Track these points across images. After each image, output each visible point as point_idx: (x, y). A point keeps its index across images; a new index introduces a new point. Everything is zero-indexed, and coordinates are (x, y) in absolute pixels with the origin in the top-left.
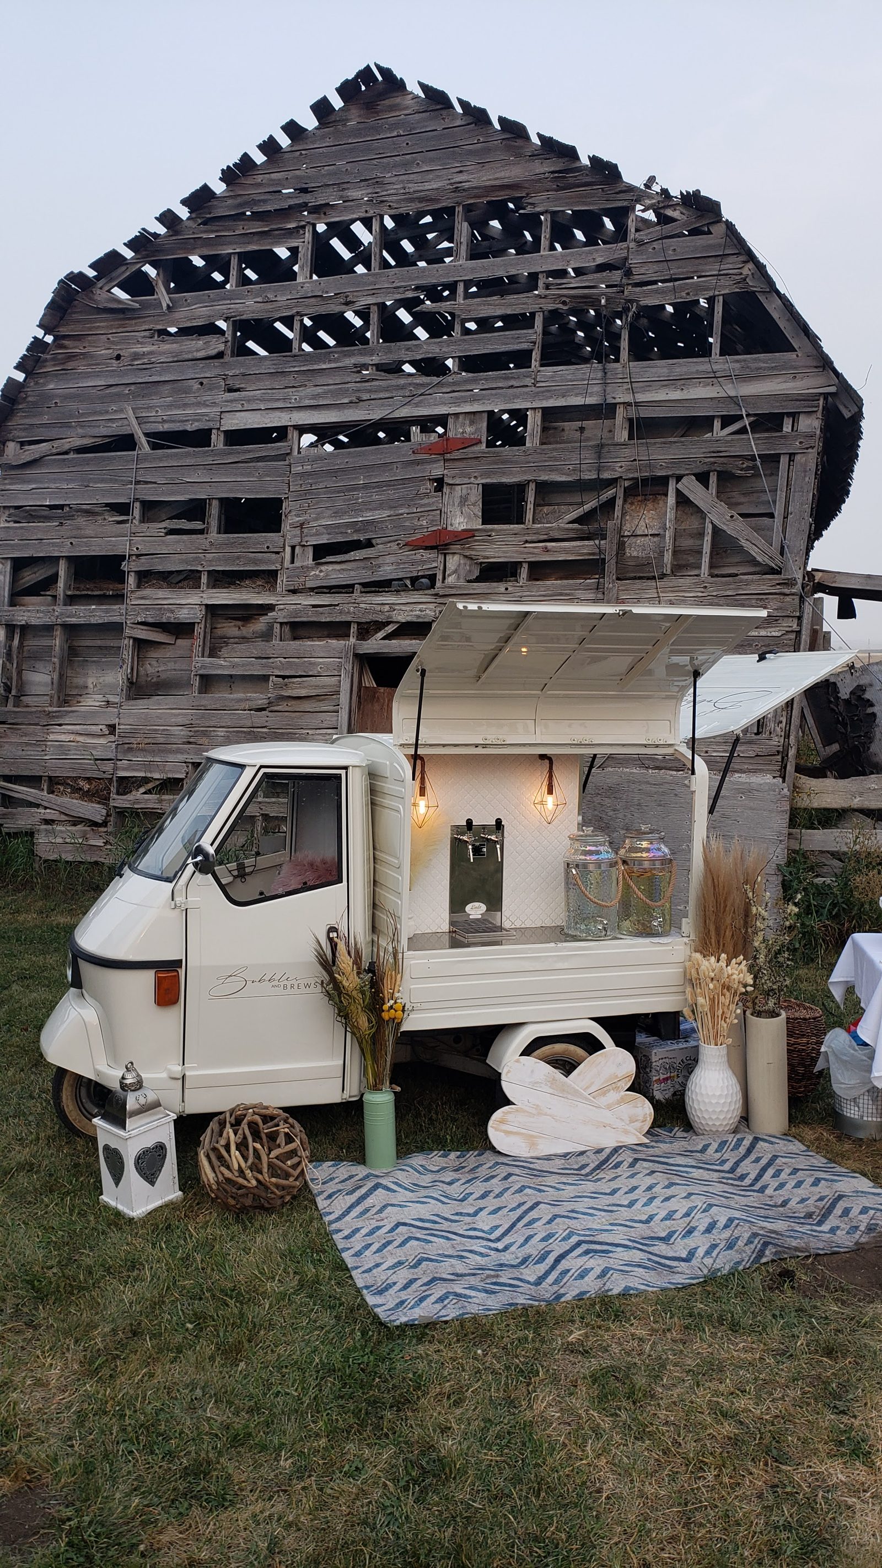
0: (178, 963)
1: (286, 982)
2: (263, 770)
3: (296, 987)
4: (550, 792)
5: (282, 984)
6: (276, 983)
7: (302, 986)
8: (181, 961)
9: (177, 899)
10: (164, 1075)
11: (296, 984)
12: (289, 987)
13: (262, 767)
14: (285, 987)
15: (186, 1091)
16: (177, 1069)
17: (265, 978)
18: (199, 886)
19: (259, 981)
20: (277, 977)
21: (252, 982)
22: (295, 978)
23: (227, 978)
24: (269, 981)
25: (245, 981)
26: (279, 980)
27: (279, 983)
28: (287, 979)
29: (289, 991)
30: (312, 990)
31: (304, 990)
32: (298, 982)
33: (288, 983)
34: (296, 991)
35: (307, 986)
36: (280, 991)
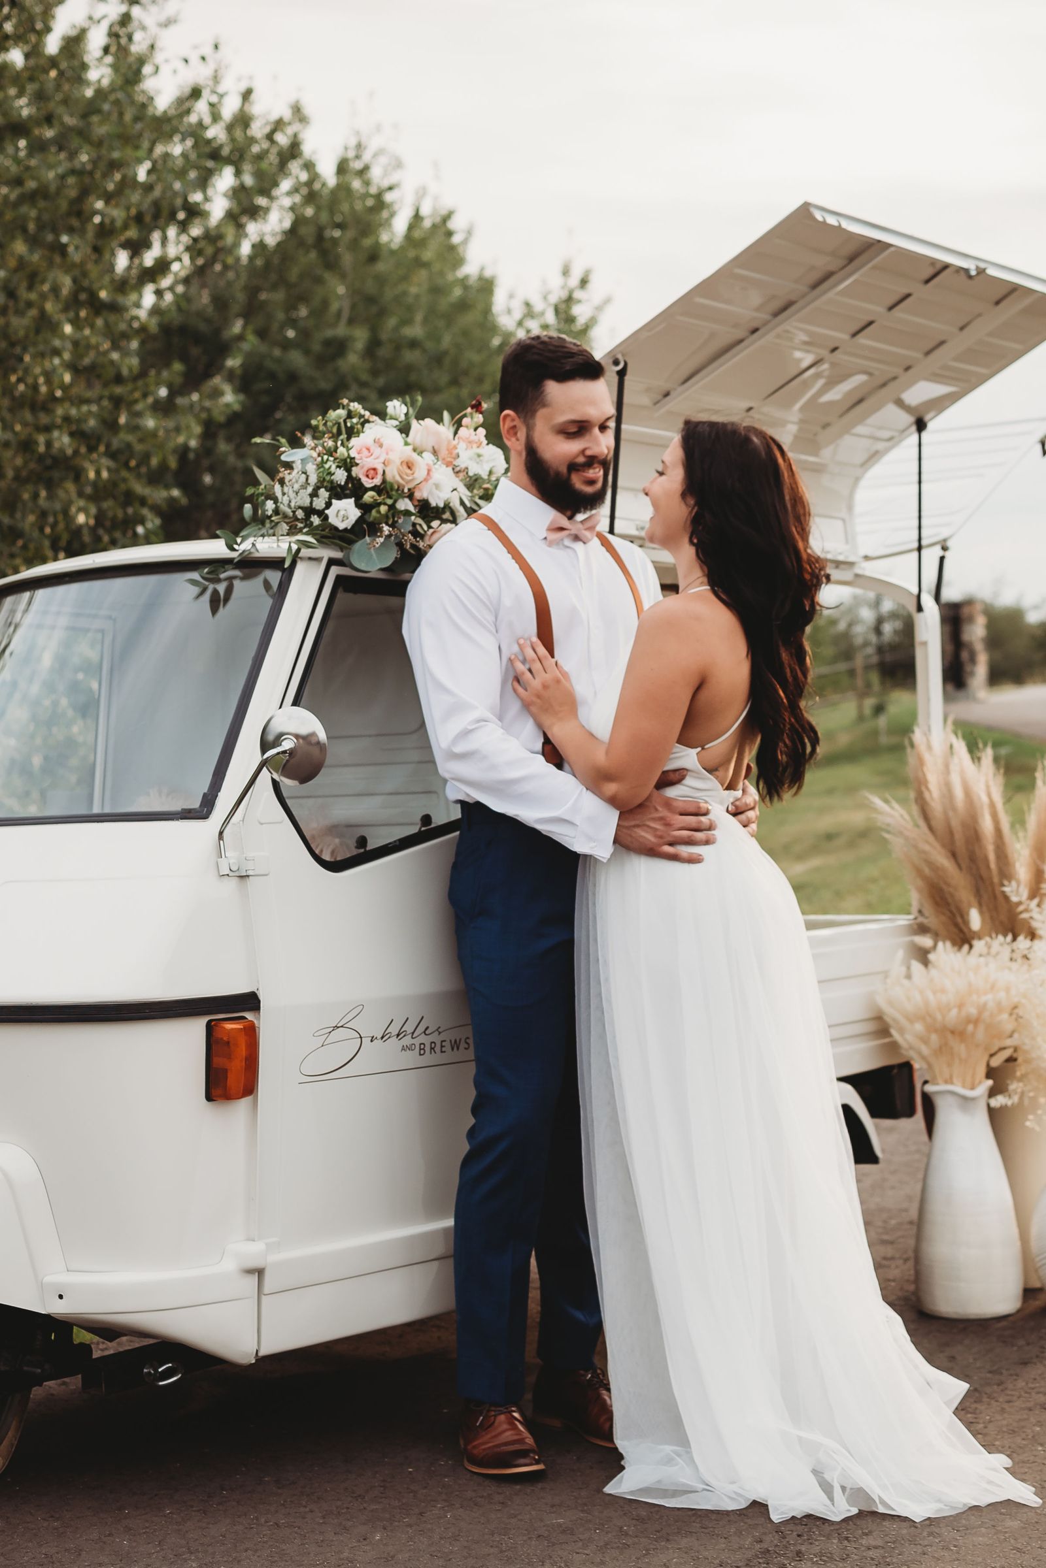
0: (251, 1001)
1: (423, 1038)
3: (438, 1049)
5: (417, 1042)
7: (447, 1046)
8: (257, 995)
9: (232, 854)
10: (228, 1264)
11: (437, 1038)
12: (427, 1049)
13: (330, 563)
15: (264, 1301)
16: (253, 1249)
17: (394, 1030)
18: (262, 824)
19: (382, 1038)
20: (409, 1028)
21: (372, 1041)
22: (437, 1030)
23: (330, 1032)
24: (398, 1035)
25: (360, 1039)
26: (413, 1033)
27: (413, 1041)
28: (424, 1032)
29: (429, 1058)
30: (462, 1053)
31: (450, 1055)
32: (442, 1037)
33: (427, 1040)
34: (439, 1058)
35: (455, 1045)
36: (414, 1058)
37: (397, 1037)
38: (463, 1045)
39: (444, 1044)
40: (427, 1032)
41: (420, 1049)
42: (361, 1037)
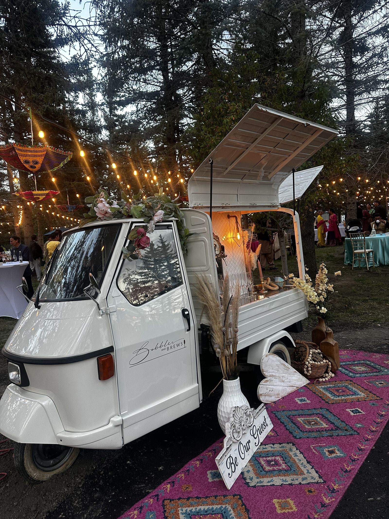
0: (111, 349)
1: (168, 346)
3: (173, 347)
4: (238, 231)
5: (166, 347)
6: (163, 348)
7: (176, 346)
8: (112, 347)
9: (103, 308)
10: (111, 425)
11: (172, 345)
12: (170, 348)
14: (168, 349)
15: (124, 429)
16: (118, 419)
17: (159, 346)
18: (113, 297)
19: (155, 349)
20: (163, 344)
21: (152, 350)
22: (172, 342)
23: (138, 351)
25: (148, 351)
26: (165, 345)
29: (170, 351)
30: (181, 347)
31: (177, 348)
32: (174, 344)
33: (169, 346)
34: (173, 350)
35: (178, 345)
36: (166, 352)
37: (160, 348)
40: (169, 344)
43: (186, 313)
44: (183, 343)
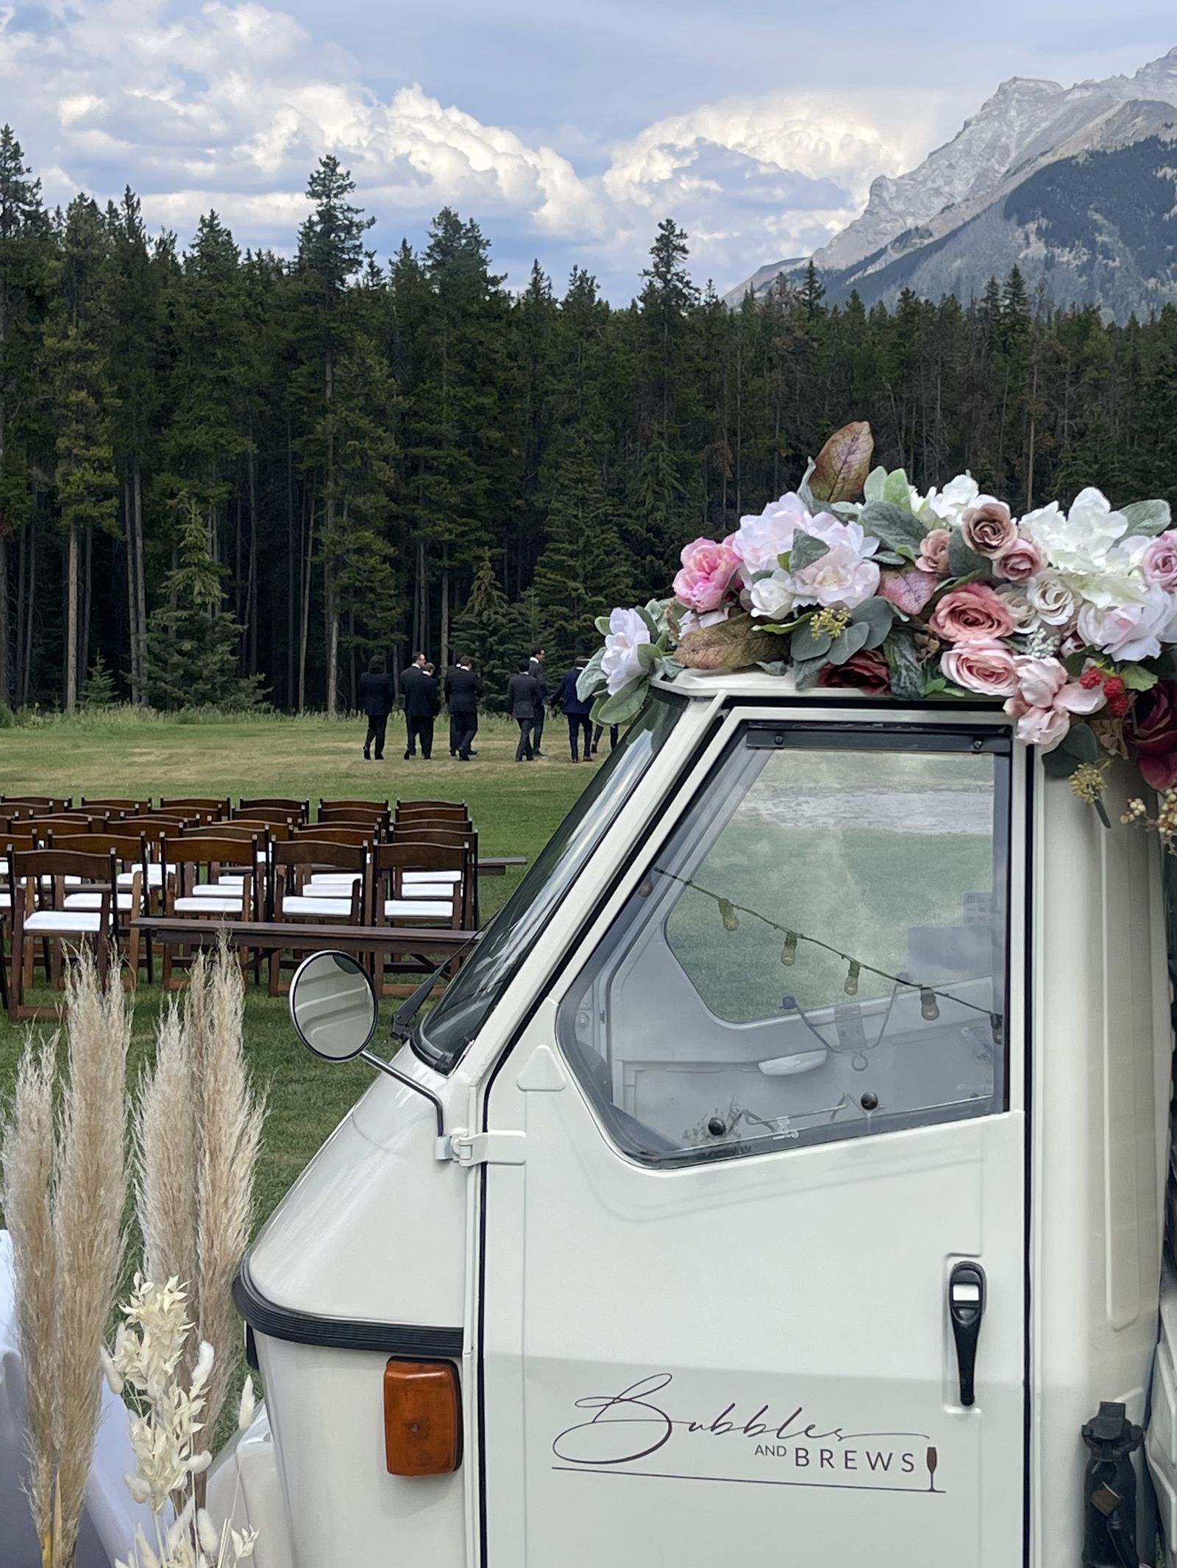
0: (451, 1340)
1: (802, 1441)
2: (739, 713)
3: (838, 1460)
5: (791, 1445)
7: (861, 1461)
8: (457, 1334)
9: (456, 1130)
11: (838, 1449)
12: (814, 1457)
13: (731, 702)
17: (739, 1418)
18: (525, 1091)
19: (713, 1428)
20: (772, 1420)
21: (691, 1429)
22: (835, 1432)
23: (607, 1405)
24: (746, 1430)
25: (667, 1424)
26: (780, 1430)
27: (780, 1442)
28: (806, 1432)
29: (815, 1471)
30: (895, 1475)
31: (863, 1473)
32: (847, 1445)
33: (814, 1447)
34: (838, 1473)
35: (879, 1461)
36: (784, 1467)
37: (745, 1432)
38: (897, 1463)
39: (850, 1456)
40: (809, 1433)
41: (797, 1457)
42: (670, 1422)
43: (966, 1293)
44: (921, 1460)
